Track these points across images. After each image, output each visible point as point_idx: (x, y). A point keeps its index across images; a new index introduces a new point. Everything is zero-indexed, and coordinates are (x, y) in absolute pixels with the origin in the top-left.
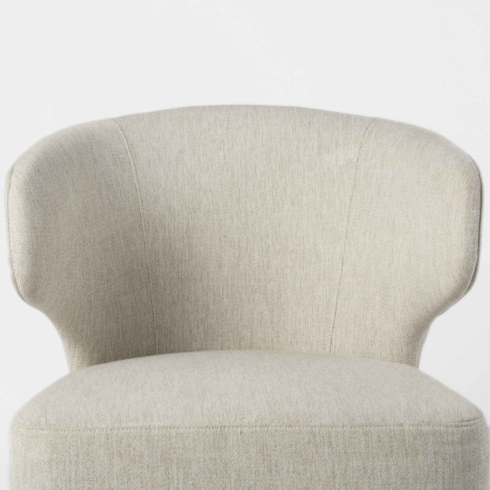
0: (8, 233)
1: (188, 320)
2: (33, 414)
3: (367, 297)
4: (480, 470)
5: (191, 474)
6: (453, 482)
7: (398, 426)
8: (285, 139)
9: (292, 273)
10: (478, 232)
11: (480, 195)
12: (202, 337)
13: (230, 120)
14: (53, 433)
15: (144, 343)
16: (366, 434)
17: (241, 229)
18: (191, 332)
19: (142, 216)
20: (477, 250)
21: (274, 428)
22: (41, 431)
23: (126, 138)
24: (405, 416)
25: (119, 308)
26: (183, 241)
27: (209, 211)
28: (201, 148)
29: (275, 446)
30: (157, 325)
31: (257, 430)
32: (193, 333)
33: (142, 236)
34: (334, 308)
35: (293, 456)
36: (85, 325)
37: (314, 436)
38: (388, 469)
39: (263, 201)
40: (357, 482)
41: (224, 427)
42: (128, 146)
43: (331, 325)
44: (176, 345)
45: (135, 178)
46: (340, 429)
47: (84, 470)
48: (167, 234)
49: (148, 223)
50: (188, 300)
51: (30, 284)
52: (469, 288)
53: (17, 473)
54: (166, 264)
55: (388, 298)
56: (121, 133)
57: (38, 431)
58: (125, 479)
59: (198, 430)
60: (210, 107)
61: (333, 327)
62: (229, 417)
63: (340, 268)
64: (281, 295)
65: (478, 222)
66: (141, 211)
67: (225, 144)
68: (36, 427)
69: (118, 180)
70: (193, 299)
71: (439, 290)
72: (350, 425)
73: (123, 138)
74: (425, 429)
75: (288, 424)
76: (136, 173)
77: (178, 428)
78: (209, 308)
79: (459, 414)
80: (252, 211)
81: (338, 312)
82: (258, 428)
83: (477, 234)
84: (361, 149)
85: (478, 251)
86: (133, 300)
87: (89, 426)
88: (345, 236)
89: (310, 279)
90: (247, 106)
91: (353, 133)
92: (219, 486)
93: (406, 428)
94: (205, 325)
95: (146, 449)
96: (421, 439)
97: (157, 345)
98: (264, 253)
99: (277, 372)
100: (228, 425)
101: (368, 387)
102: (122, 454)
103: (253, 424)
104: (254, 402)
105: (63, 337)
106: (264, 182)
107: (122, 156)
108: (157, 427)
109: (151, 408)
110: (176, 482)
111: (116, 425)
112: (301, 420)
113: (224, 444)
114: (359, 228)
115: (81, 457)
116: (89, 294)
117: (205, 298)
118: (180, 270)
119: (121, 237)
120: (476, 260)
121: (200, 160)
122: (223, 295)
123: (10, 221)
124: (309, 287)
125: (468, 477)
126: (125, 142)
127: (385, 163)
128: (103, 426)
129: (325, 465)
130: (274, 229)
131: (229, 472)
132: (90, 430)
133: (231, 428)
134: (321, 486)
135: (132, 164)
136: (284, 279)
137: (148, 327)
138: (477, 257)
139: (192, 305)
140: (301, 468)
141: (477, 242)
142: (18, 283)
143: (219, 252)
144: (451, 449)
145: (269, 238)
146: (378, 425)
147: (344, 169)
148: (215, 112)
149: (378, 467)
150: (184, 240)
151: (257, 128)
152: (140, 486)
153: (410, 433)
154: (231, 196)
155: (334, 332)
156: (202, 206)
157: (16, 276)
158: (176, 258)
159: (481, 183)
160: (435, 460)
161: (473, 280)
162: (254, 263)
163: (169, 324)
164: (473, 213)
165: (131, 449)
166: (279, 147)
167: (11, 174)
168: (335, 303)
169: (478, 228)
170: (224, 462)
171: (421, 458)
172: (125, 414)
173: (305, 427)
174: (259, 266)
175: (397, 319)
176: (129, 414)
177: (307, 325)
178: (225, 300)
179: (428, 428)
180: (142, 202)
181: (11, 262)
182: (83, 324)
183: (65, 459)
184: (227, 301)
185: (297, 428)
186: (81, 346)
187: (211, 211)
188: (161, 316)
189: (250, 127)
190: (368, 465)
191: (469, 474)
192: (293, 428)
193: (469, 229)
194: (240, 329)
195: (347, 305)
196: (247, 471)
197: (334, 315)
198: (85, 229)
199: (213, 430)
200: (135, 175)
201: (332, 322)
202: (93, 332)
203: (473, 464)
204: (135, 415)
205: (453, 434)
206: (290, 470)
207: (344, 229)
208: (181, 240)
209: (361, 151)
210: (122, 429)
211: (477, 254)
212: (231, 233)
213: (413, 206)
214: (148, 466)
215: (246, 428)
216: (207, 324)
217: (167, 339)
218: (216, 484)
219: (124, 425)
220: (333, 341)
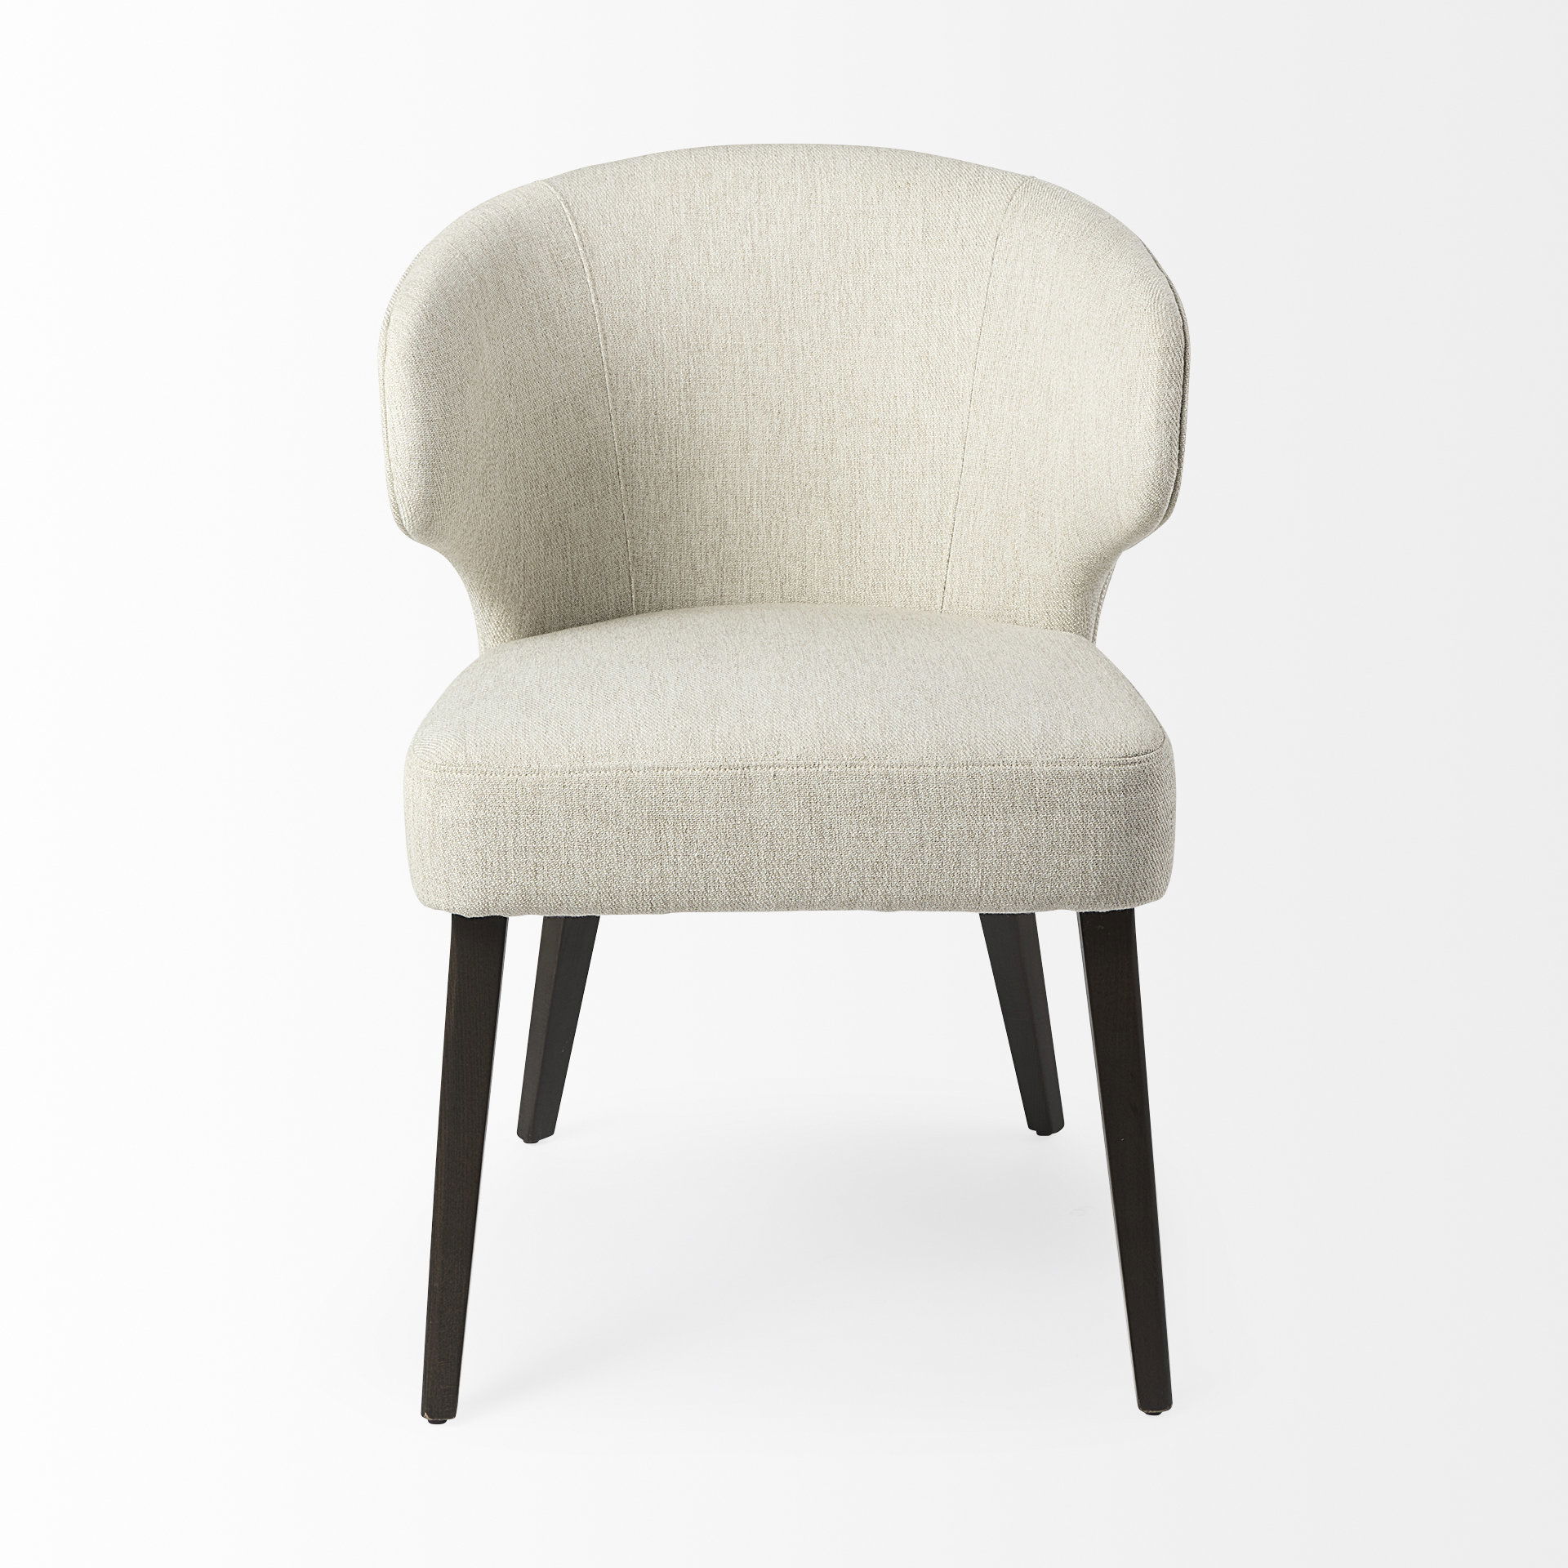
0: (385, 430)
1: (689, 547)
2: (445, 746)
3: (1005, 512)
4: (1156, 833)
5: (697, 841)
6: (1111, 852)
7: (1023, 765)
8: (864, 212)
9: (876, 461)
10: (1179, 425)
11: (1183, 362)
12: (714, 577)
13: (763, 175)
14: (477, 777)
15: (611, 591)
16: (972, 777)
17: (783, 380)
18: (694, 568)
19: (605, 363)
20: (1177, 456)
21: (827, 768)
22: (459, 774)
23: (574, 219)
24: (1035, 748)
25: (567, 532)
26: (679, 405)
27: (725, 349)
28: (710, 231)
29: (829, 797)
30: (634, 557)
31: (801, 771)
32: (698, 570)
33: (606, 400)
34: (948, 526)
35: (857, 812)
36: (509, 568)
37: (891, 781)
38: (1007, 832)
39: (824, 330)
40: (959, 853)
41: (748, 767)
42: (579, 234)
43: (945, 557)
44: (668, 591)
45: (593, 296)
46: (931, 770)
47: (528, 835)
48: (650, 393)
49: (617, 375)
50: (688, 510)
51: (422, 516)
52: (1166, 517)
53: (420, 839)
54: (649, 448)
55: (1040, 518)
56: (566, 210)
57: (454, 774)
58: (592, 850)
59: (707, 772)
60: (726, 147)
61: (948, 561)
62: (756, 751)
63: (960, 456)
64: (855, 501)
65: (1179, 409)
66: (603, 354)
67: (754, 223)
68: (450, 768)
69: (561, 302)
70: (698, 510)
71: (1119, 516)
72: (947, 763)
73: (570, 220)
74: (1067, 768)
75: (849, 762)
76: (594, 285)
77: (676, 769)
78: (726, 524)
79: (1123, 745)
80: (803, 347)
81: (956, 535)
82: (802, 769)
83: (1177, 429)
84: (999, 239)
85: (1180, 456)
86: (591, 516)
87: (534, 766)
88: (969, 398)
89: (908, 473)
90: (794, 146)
91: (985, 206)
92: (741, 860)
93: (1037, 768)
94: (718, 555)
95: (625, 803)
96: (1059, 785)
97: (634, 593)
98: (826, 424)
99: (837, 667)
100: (754, 763)
101: (984, 696)
102: (587, 811)
103: (793, 763)
104: (797, 724)
105: (471, 588)
106: (826, 294)
107: (568, 255)
108: (642, 768)
109: (631, 735)
110: (672, 853)
111: (577, 765)
112: (870, 755)
113: (749, 794)
114: (993, 387)
115: (522, 815)
116: (516, 514)
117: (719, 507)
118: (674, 459)
119: (570, 407)
120: (1175, 472)
121: (708, 253)
122: (751, 500)
123: (388, 410)
124: (905, 487)
125: (1136, 844)
126: (574, 228)
127: (1039, 272)
128: (557, 766)
129: (908, 826)
130: (843, 381)
131: (755, 837)
132: (537, 772)
133: (759, 768)
134: (901, 859)
135: (586, 270)
136: (862, 472)
137: (617, 563)
138: (1176, 468)
139: (695, 519)
140: (869, 831)
141: (1177, 442)
142: (402, 513)
143: (745, 424)
144: (1108, 800)
145: (835, 396)
146: (992, 763)
147: (969, 275)
148: (736, 161)
149: (992, 830)
150: (681, 403)
151: (813, 192)
152: (616, 860)
153: (1042, 776)
154: (765, 319)
155: (949, 570)
156: (713, 339)
157: (398, 502)
158: (666, 436)
159: (1185, 340)
160: (1082, 818)
161: (1171, 504)
162: (806, 443)
163: (655, 556)
164: (1170, 394)
165: (602, 802)
166: (852, 228)
167: (387, 328)
168: (951, 517)
169: (1179, 417)
170: (748, 821)
171: (1059, 814)
172: (590, 746)
173: (876, 767)
174: (815, 449)
175: (1054, 554)
176: (597, 746)
177: (902, 555)
178: (755, 509)
179: (1071, 767)
180: (605, 339)
181: (391, 477)
182: (506, 566)
183: (497, 818)
184: (759, 511)
185: (863, 768)
186: (503, 603)
187: (729, 349)
188: (640, 542)
189: (799, 189)
190: (976, 827)
191: (1137, 839)
192: (858, 768)
193: (1162, 422)
194: (782, 561)
195: (972, 522)
196: (784, 835)
197: (950, 537)
198: (508, 403)
199: (730, 771)
200: (591, 290)
201: (946, 552)
202: (522, 579)
203: (1144, 824)
204: (607, 749)
205: (1111, 776)
206: (853, 835)
207: (966, 385)
208: (674, 404)
209: (998, 244)
210: (587, 771)
211: (1176, 462)
212: (765, 388)
213: (1078, 364)
214: (628, 828)
215: (783, 769)
216: (724, 554)
217: (651, 582)
218: (735, 856)
219: (589, 765)
220: (948, 586)
